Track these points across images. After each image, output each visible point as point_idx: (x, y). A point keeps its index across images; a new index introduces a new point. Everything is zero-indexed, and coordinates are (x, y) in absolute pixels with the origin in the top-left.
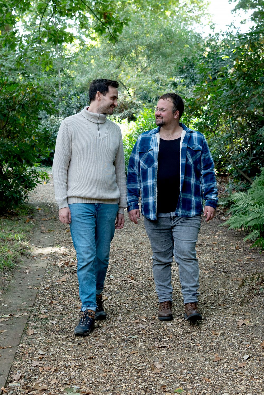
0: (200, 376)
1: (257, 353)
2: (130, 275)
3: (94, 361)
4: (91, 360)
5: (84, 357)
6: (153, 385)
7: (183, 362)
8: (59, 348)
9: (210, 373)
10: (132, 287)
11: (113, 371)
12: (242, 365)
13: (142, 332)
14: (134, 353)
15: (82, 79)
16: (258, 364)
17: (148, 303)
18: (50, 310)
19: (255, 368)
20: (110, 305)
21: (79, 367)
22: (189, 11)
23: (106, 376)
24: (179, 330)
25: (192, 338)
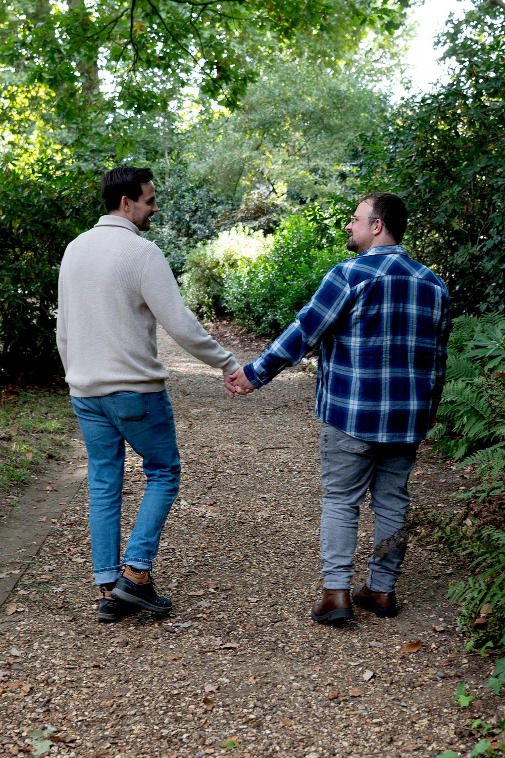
0: (276, 712)
1: (391, 667)
2: (215, 500)
3: (101, 672)
4: (96, 671)
5: (86, 664)
6: (187, 729)
7: (254, 682)
8: (49, 643)
9: (295, 707)
10: (211, 525)
11: (128, 695)
12: (355, 691)
13: (200, 615)
14: (175, 660)
15: (198, 167)
16: (387, 691)
17: (229, 557)
18: (60, 566)
19: (378, 699)
20: (164, 558)
21: (70, 685)
22: (376, 61)
23: (112, 706)
24: (266, 613)
25: (284, 631)
